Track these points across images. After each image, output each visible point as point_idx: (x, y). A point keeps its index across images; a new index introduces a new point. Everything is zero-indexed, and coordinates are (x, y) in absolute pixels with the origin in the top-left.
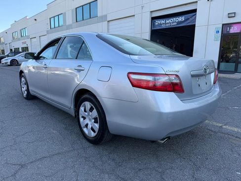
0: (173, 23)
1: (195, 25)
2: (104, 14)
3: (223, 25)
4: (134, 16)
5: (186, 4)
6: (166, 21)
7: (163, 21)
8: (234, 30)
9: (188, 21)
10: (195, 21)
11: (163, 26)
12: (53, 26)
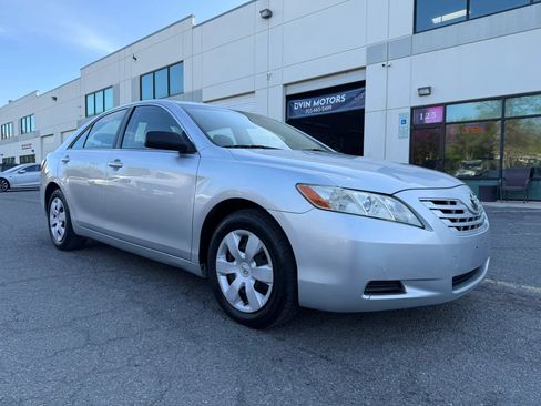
0: (325, 105)
1: (363, 110)
2: (196, 88)
3: (412, 109)
4: (253, 92)
5: (346, 72)
6: (312, 104)
7: (307, 104)
8: (432, 117)
9: (353, 103)
10: (364, 104)
11: (309, 113)
12: (91, 112)
